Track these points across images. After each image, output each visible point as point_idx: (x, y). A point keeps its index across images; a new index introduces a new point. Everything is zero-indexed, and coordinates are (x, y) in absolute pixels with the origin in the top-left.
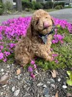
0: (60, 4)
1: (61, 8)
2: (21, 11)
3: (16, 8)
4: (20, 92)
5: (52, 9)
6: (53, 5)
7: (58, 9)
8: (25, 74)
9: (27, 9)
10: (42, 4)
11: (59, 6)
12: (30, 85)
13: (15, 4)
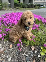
0: (38, 5)
1: (38, 8)
2: (13, 9)
3: (10, 6)
4: (12, 59)
5: (33, 8)
6: (34, 6)
7: (36, 8)
8: (15, 48)
9: (17, 7)
10: (27, 5)
11: (37, 7)
12: (18, 54)
13: (10, 4)
